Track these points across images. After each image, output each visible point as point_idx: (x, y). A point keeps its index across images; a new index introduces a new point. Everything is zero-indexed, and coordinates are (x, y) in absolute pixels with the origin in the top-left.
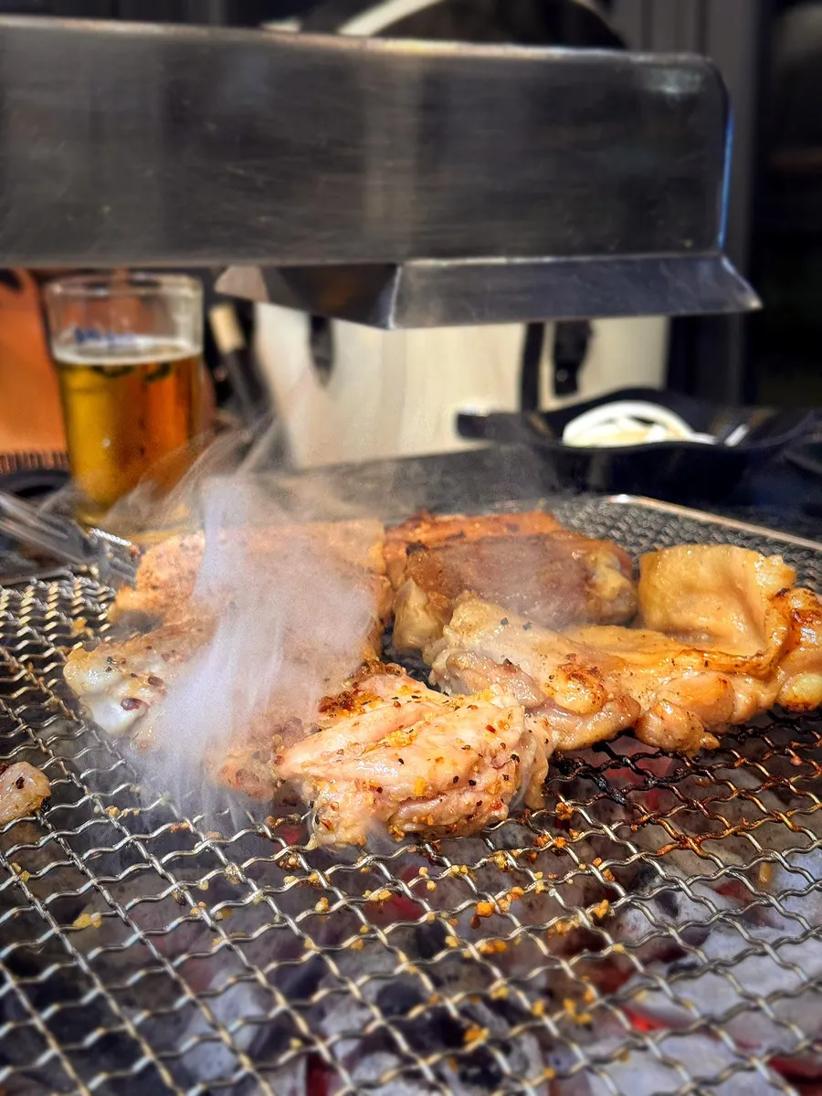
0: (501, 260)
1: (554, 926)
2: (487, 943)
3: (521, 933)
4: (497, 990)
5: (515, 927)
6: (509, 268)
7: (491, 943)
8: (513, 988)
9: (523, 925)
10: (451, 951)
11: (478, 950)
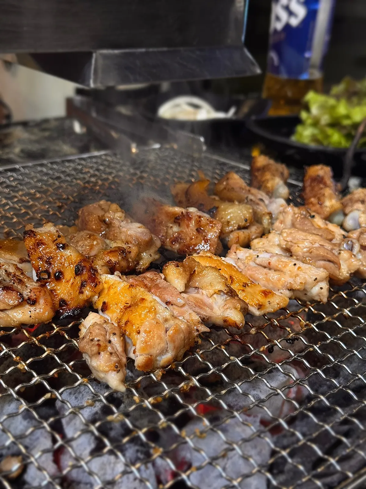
0: (143, 50)
1: (183, 387)
2: (153, 399)
3: (168, 392)
4: (161, 424)
5: (165, 390)
6: (147, 53)
7: (155, 399)
8: (169, 423)
9: (169, 388)
10: (138, 405)
11: (149, 403)
